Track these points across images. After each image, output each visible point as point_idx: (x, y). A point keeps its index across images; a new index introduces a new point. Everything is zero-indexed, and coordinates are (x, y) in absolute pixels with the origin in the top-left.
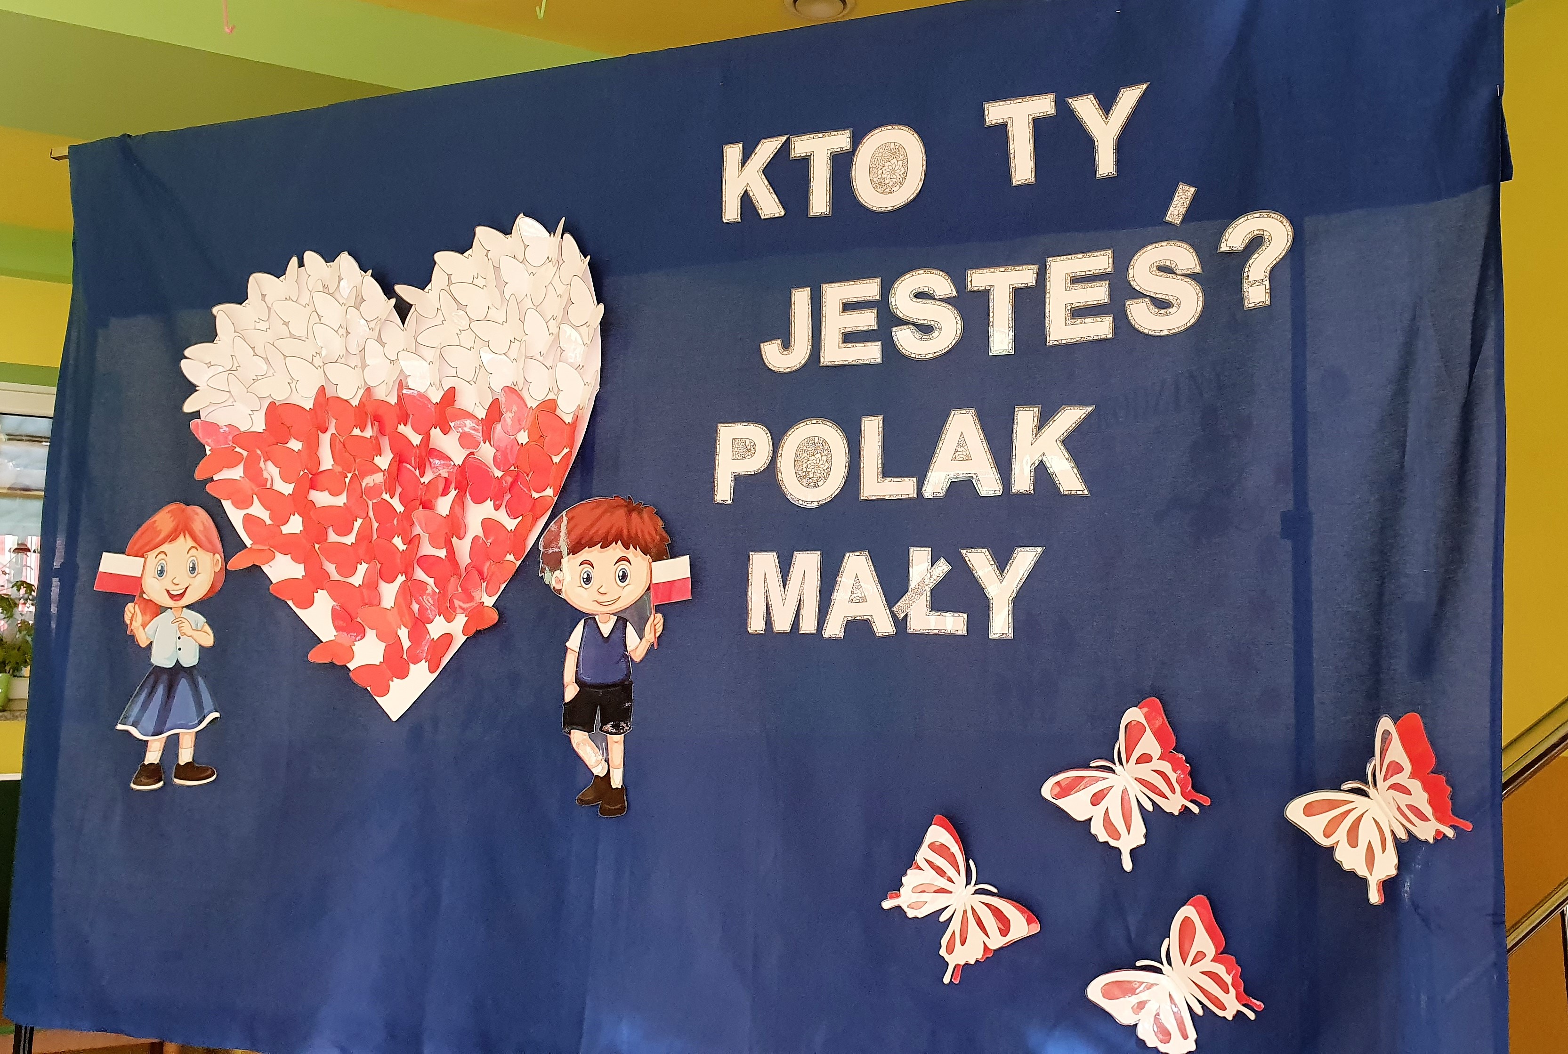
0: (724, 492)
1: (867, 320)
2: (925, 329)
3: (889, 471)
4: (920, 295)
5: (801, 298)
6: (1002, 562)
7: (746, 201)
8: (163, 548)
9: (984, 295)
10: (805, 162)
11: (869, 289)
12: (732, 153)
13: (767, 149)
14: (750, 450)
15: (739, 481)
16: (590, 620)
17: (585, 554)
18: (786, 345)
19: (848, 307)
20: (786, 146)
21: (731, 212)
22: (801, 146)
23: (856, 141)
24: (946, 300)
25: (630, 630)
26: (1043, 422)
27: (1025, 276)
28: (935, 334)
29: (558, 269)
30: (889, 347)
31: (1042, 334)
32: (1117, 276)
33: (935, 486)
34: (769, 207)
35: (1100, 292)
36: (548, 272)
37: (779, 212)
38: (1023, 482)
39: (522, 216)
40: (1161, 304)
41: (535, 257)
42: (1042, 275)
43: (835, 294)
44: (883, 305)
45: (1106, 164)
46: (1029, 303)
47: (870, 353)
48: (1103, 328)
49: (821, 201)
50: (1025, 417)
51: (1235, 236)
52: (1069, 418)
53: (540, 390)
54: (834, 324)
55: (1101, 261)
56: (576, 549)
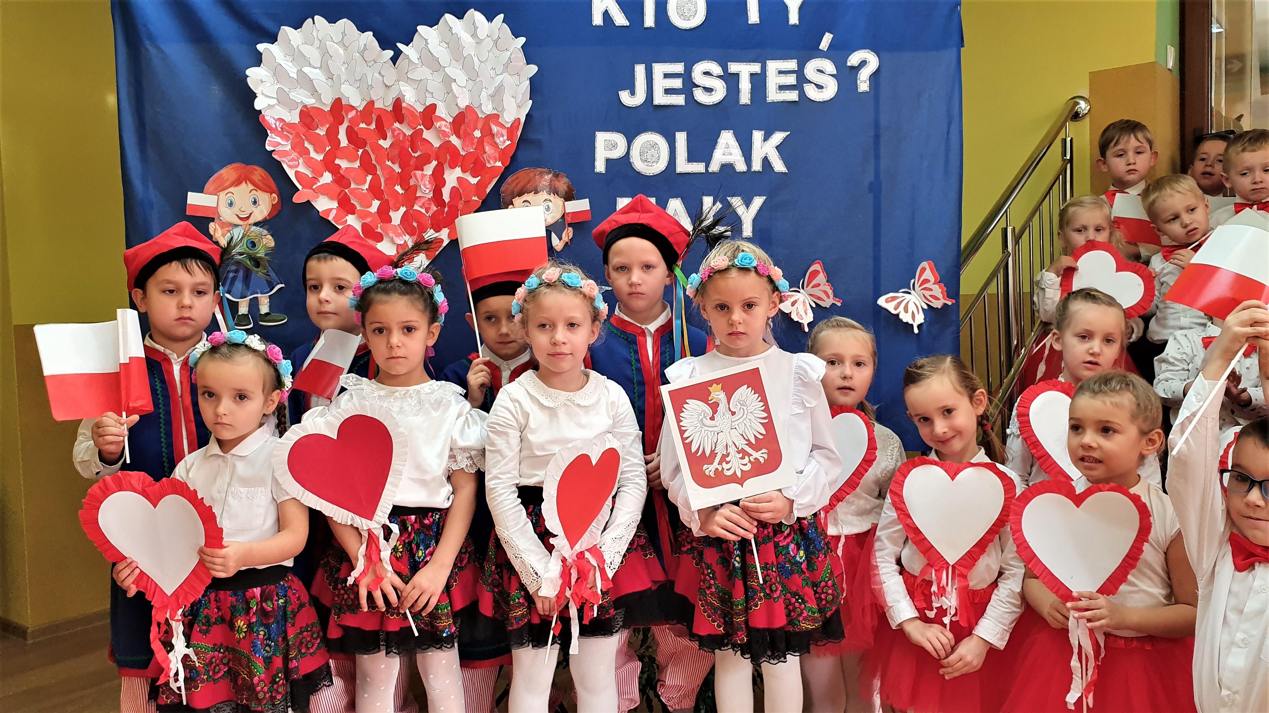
0: (600, 167)
1: (677, 83)
2: (709, 90)
3: (691, 159)
4: (707, 73)
5: (640, 70)
6: (748, 203)
7: (606, 15)
8: (231, 190)
9: (737, 76)
11: (679, 68)
14: (615, 146)
15: (608, 161)
17: (526, 197)
18: (633, 93)
19: (667, 76)
21: (597, 20)
24: (719, 77)
25: (554, 236)
26: (766, 138)
27: (756, 68)
28: (713, 93)
29: (496, 42)
30: (690, 98)
31: (765, 96)
32: (800, 73)
33: (714, 167)
34: (620, 19)
35: (791, 80)
36: (489, 43)
37: (626, 23)
38: (757, 166)
39: (473, 10)
40: (819, 87)
41: (482, 34)
42: (764, 68)
43: (659, 69)
44: (687, 77)
45: (794, 19)
46: (759, 81)
47: (679, 100)
48: (793, 96)
49: (649, 21)
50: (758, 136)
51: (854, 59)
52: (778, 137)
53: (487, 109)
54: (660, 84)
55: (792, 65)
56: (520, 194)
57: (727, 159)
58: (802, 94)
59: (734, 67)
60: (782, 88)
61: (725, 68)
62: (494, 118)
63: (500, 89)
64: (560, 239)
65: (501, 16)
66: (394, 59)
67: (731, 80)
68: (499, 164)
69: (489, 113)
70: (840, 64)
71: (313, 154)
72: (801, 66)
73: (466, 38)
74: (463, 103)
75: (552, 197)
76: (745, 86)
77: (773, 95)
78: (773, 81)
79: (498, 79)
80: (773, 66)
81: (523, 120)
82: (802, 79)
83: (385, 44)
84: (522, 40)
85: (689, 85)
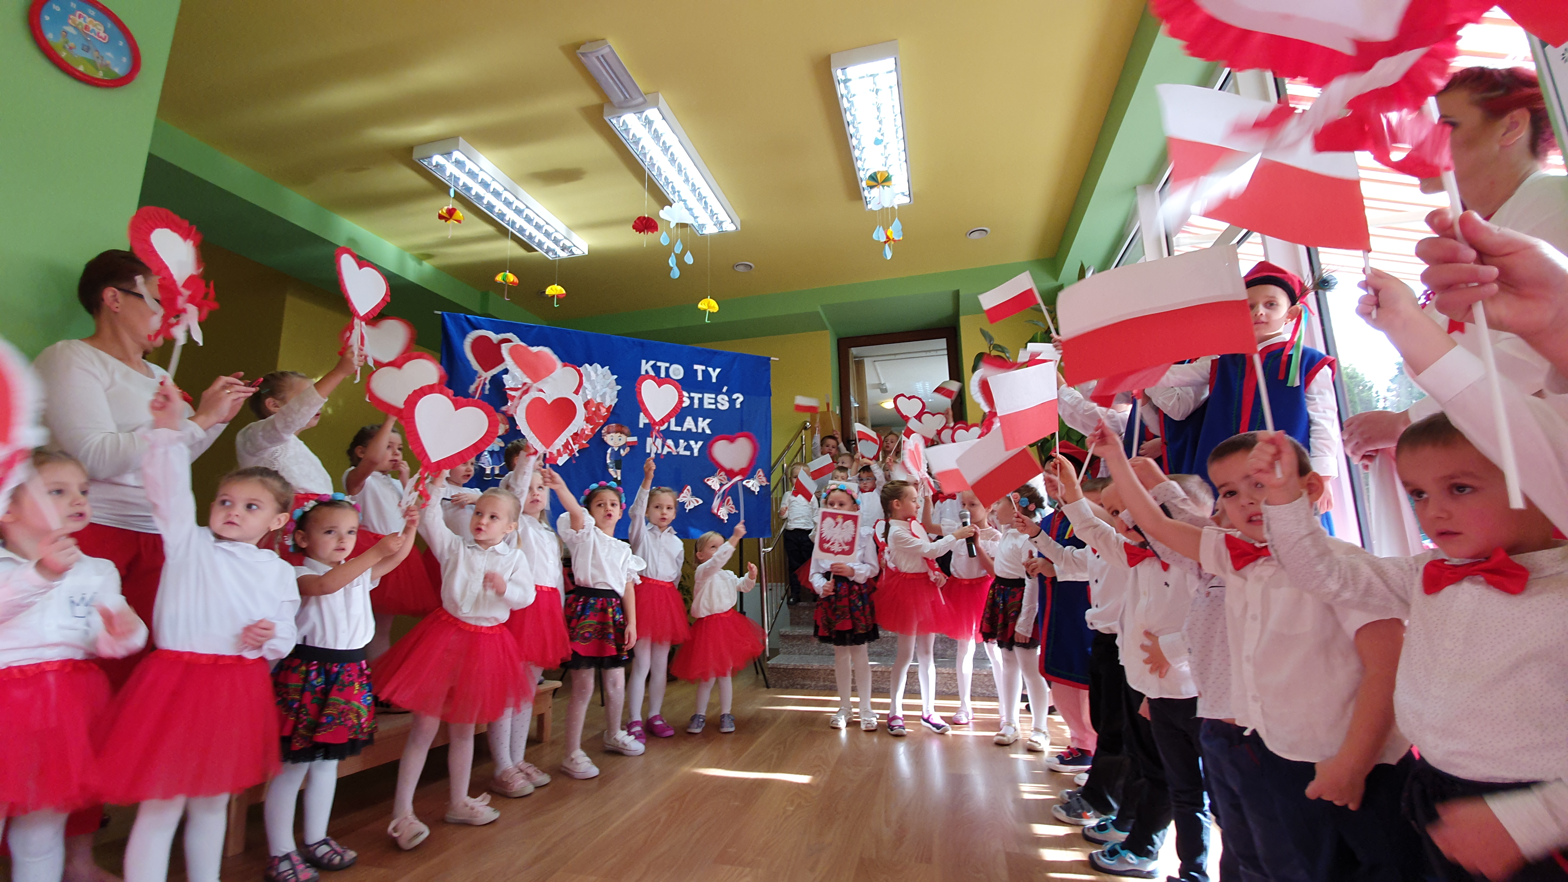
0: (641, 426)
3: (676, 425)
6: (696, 443)
7: (646, 371)
9: (694, 397)
10: (660, 367)
12: (644, 362)
13: (652, 363)
15: (645, 424)
16: (613, 447)
17: (611, 434)
20: (655, 363)
22: (659, 364)
23: (671, 365)
25: (622, 451)
26: (703, 421)
27: (700, 396)
29: (604, 376)
31: (703, 406)
32: (716, 399)
33: (684, 429)
35: (713, 401)
36: (601, 376)
38: (700, 431)
39: (597, 363)
40: (722, 405)
41: (599, 372)
42: (703, 396)
45: (714, 380)
46: (701, 400)
48: (713, 407)
50: (700, 419)
51: (735, 396)
52: (708, 421)
53: (599, 400)
55: (713, 396)
56: (609, 433)
57: (689, 427)
58: (716, 406)
59: (692, 395)
60: (709, 404)
61: (689, 395)
62: (602, 403)
63: (605, 394)
65: (608, 367)
67: (692, 399)
69: (600, 402)
70: (730, 397)
72: (716, 396)
73: (592, 374)
74: (589, 397)
75: (622, 435)
76: (696, 401)
77: (706, 406)
78: (706, 401)
79: (604, 390)
80: (706, 395)
81: (613, 405)
82: (716, 402)
84: (616, 377)
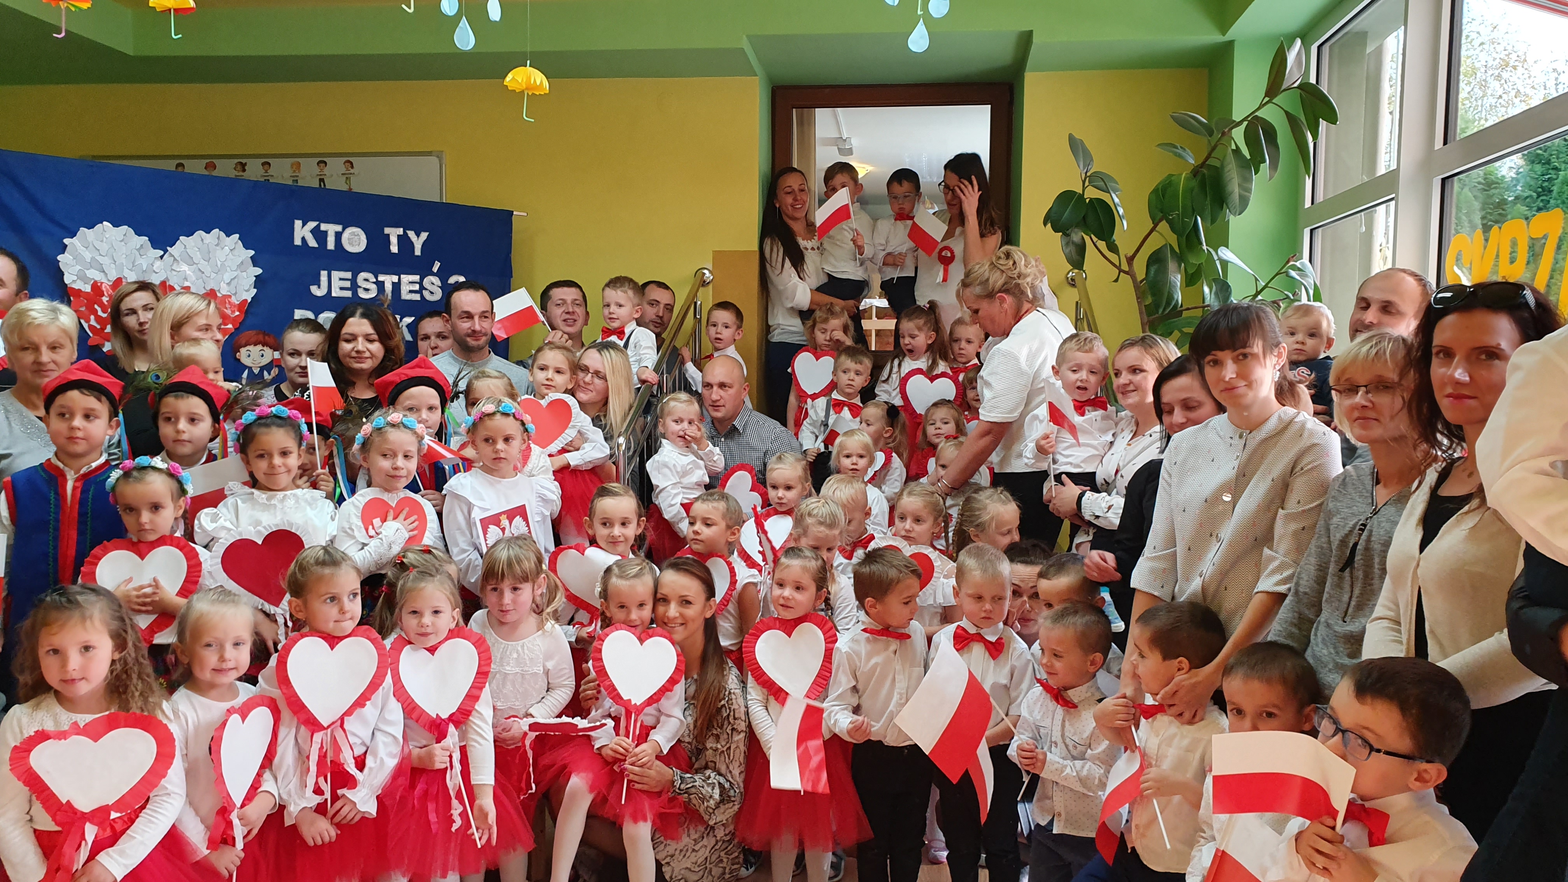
1: (347, 284)
2: (367, 290)
4: (366, 280)
5: (324, 274)
7: (303, 239)
10: (326, 232)
11: (349, 275)
12: (298, 223)
13: (312, 225)
16: (250, 368)
17: (248, 348)
18: (319, 287)
19: (341, 279)
20: (318, 226)
21: (298, 242)
22: (324, 227)
23: (344, 229)
24: (373, 283)
25: (265, 373)
28: (369, 292)
29: (231, 251)
30: (355, 293)
31: (400, 296)
32: (421, 283)
34: (312, 243)
35: (417, 287)
36: (227, 251)
37: (316, 246)
39: (217, 230)
40: (432, 293)
41: (222, 245)
42: (399, 279)
43: (336, 275)
44: (354, 281)
45: (418, 252)
46: (397, 286)
47: (348, 294)
48: (417, 297)
49: (331, 245)
51: (452, 280)
53: (225, 291)
54: (336, 284)
55: (417, 278)
56: (245, 346)
58: (422, 296)
59: (381, 278)
60: (411, 292)
61: (376, 277)
62: (229, 297)
64: (269, 374)
65: (237, 236)
66: (162, 257)
67: (380, 285)
68: (230, 326)
69: (224, 293)
70: (444, 281)
71: (100, 313)
72: (422, 279)
73: (211, 246)
74: (210, 285)
75: (265, 348)
76: (388, 287)
77: (405, 296)
78: (405, 289)
79: (235, 274)
80: (405, 278)
81: (249, 300)
82: (423, 287)
83: (155, 246)
84: (252, 252)
85: (354, 287)
